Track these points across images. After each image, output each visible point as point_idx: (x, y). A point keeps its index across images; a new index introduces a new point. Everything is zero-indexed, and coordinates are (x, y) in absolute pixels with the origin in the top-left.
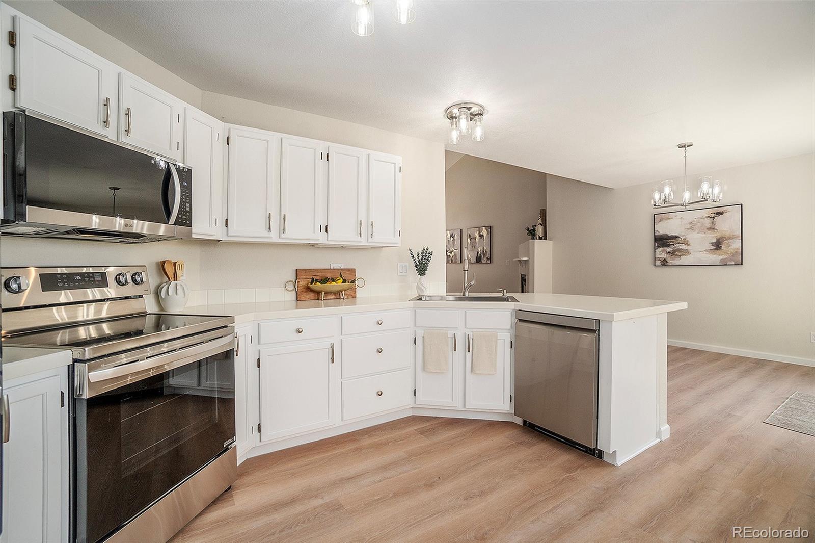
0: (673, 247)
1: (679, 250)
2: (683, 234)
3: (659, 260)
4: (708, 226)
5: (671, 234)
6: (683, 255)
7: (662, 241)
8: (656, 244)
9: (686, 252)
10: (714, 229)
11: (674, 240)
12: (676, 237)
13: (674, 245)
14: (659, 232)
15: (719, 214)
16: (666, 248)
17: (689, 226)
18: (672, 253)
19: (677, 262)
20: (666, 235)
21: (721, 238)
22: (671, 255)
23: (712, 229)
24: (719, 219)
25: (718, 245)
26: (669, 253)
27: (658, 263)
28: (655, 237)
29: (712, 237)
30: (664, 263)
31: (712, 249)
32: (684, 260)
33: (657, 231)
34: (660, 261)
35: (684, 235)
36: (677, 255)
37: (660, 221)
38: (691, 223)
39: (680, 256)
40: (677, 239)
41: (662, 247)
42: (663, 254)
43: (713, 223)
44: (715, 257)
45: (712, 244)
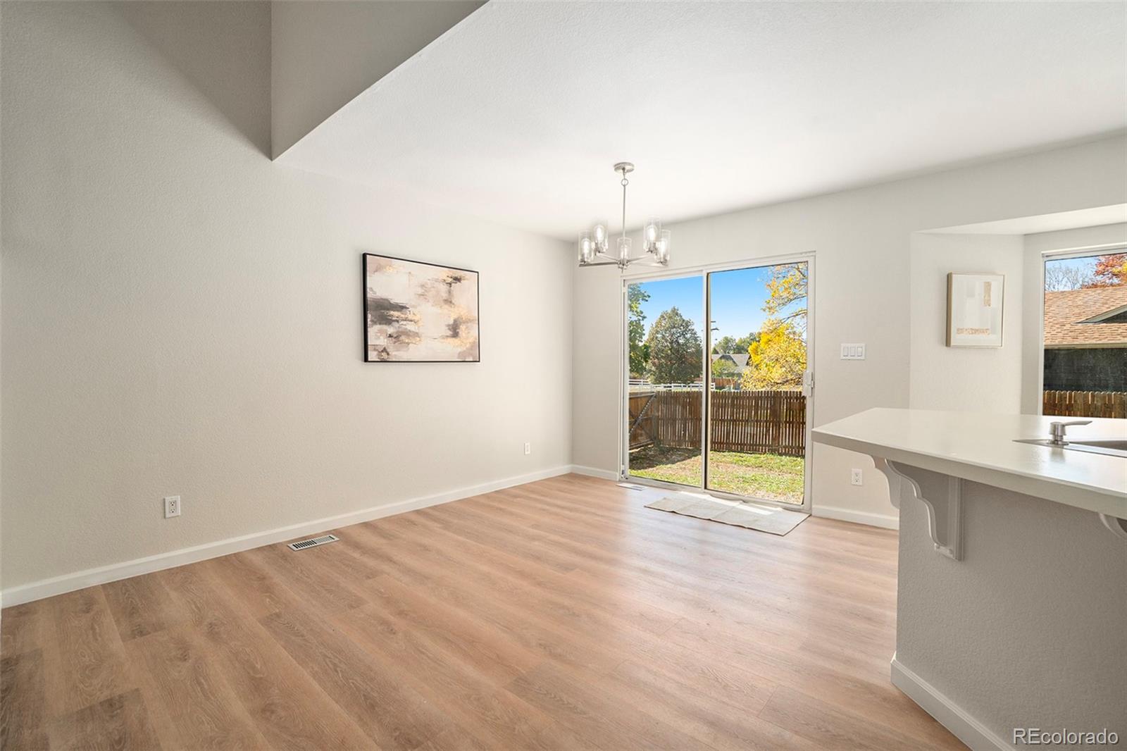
0: (396, 324)
1: (407, 333)
2: (413, 303)
3: (375, 350)
4: (445, 295)
5: (396, 299)
6: (412, 343)
7: (379, 311)
8: (369, 316)
9: (416, 337)
10: (451, 302)
11: (399, 313)
12: (401, 308)
13: (398, 321)
14: (375, 293)
15: (457, 279)
16: (385, 327)
17: (420, 291)
18: (396, 338)
19: (403, 354)
20: (387, 300)
21: (458, 318)
22: (394, 340)
23: (448, 302)
24: (456, 286)
25: (454, 330)
26: (390, 336)
27: (373, 355)
28: (365, 301)
29: (450, 315)
30: (383, 357)
31: (448, 335)
32: (414, 351)
33: (371, 289)
34: (376, 353)
35: (414, 307)
36: (403, 342)
37: (376, 271)
38: (423, 286)
39: (408, 344)
40: (404, 310)
41: (380, 324)
42: (381, 337)
43: (450, 292)
44: (452, 348)
45: (448, 325)
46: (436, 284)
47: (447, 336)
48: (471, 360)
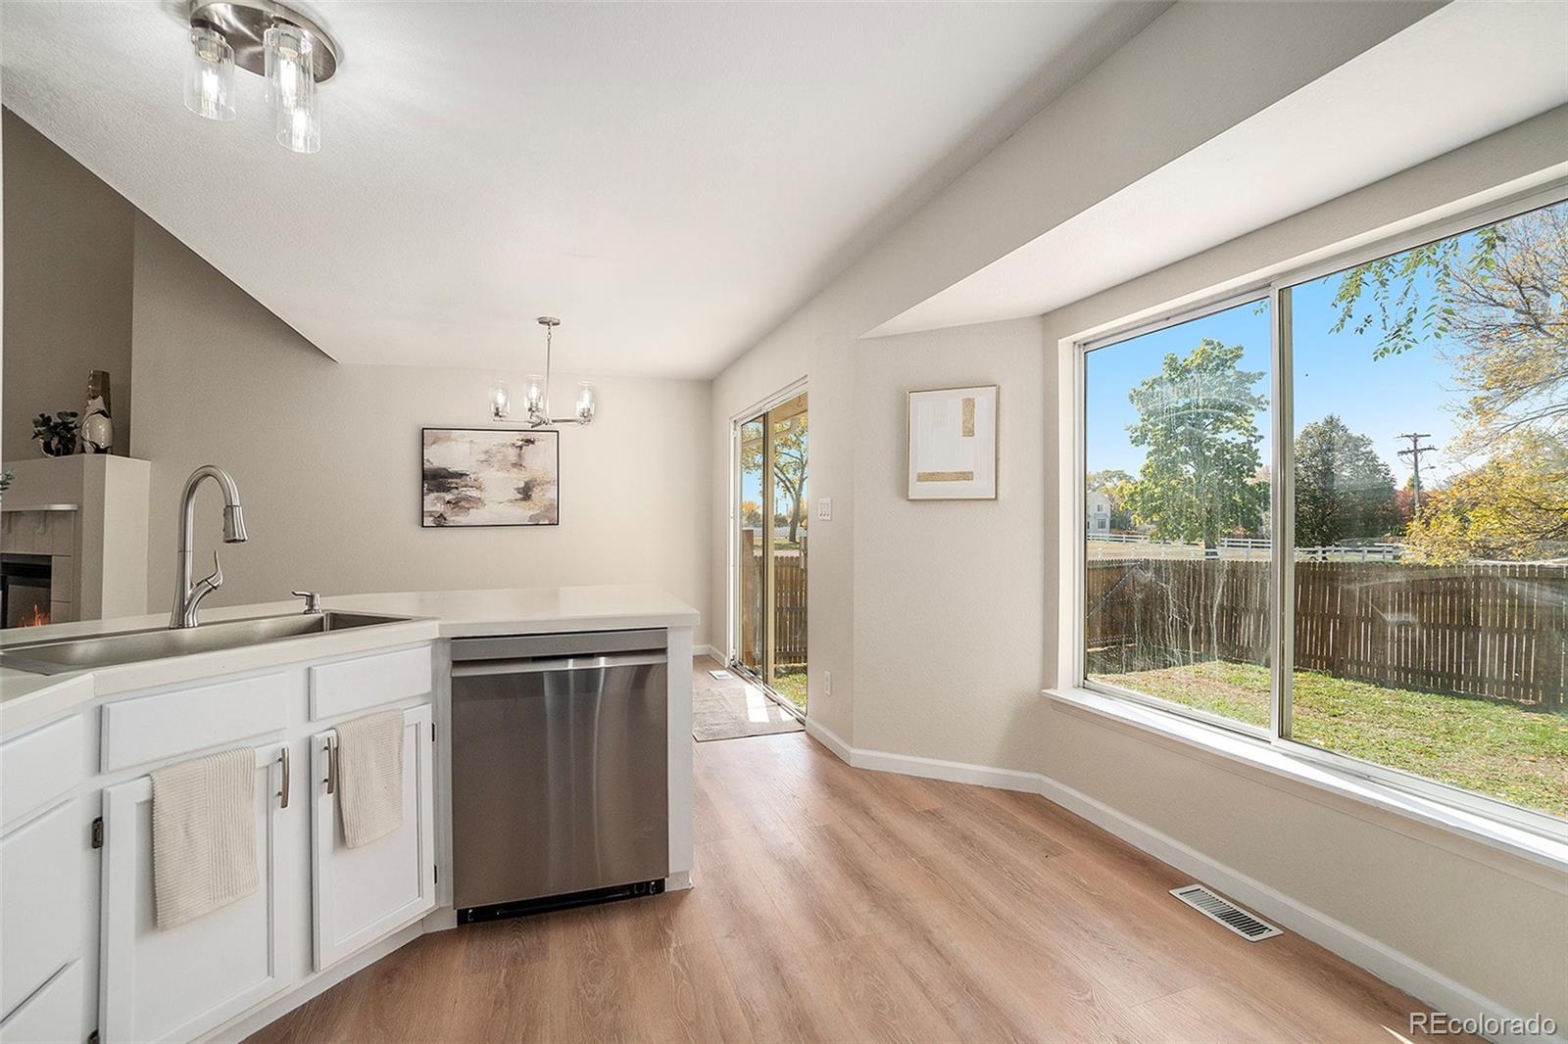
0: (455, 491)
1: (467, 499)
2: (474, 470)
3: (431, 516)
4: (513, 459)
5: (455, 467)
6: (473, 508)
7: (435, 480)
8: (426, 485)
9: (478, 502)
10: (521, 465)
11: (458, 481)
12: (461, 475)
13: (457, 488)
14: (432, 464)
15: (529, 442)
16: (443, 494)
17: (483, 457)
18: (455, 504)
19: (462, 519)
20: (445, 469)
21: (530, 481)
22: (452, 506)
23: (518, 465)
24: (528, 448)
25: (526, 493)
26: (448, 502)
27: (428, 521)
28: (423, 471)
29: (519, 479)
30: (440, 522)
31: (518, 498)
32: (475, 516)
33: (428, 460)
34: (432, 519)
35: (475, 473)
36: (463, 507)
37: (434, 443)
38: (487, 452)
39: (469, 509)
40: (464, 477)
41: (437, 492)
42: (439, 504)
43: (520, 455)
44: (522, 512)
45: (518, 489)
46: (503, 449)
47: (516, 500)
48: (547, 522)
